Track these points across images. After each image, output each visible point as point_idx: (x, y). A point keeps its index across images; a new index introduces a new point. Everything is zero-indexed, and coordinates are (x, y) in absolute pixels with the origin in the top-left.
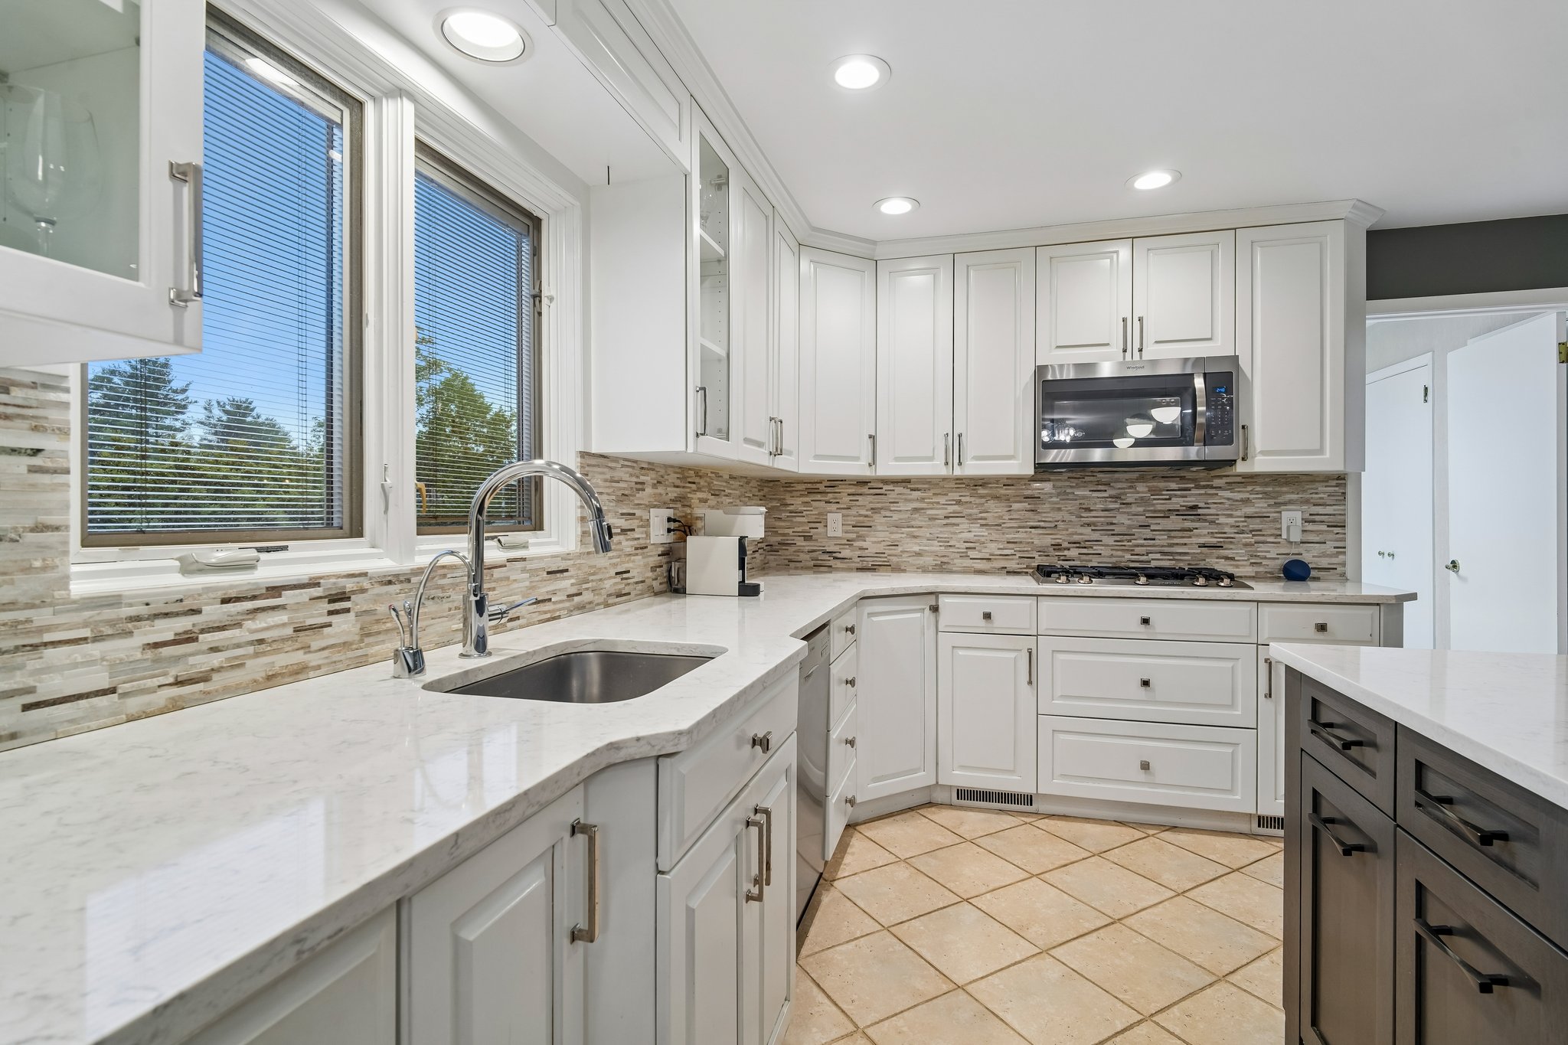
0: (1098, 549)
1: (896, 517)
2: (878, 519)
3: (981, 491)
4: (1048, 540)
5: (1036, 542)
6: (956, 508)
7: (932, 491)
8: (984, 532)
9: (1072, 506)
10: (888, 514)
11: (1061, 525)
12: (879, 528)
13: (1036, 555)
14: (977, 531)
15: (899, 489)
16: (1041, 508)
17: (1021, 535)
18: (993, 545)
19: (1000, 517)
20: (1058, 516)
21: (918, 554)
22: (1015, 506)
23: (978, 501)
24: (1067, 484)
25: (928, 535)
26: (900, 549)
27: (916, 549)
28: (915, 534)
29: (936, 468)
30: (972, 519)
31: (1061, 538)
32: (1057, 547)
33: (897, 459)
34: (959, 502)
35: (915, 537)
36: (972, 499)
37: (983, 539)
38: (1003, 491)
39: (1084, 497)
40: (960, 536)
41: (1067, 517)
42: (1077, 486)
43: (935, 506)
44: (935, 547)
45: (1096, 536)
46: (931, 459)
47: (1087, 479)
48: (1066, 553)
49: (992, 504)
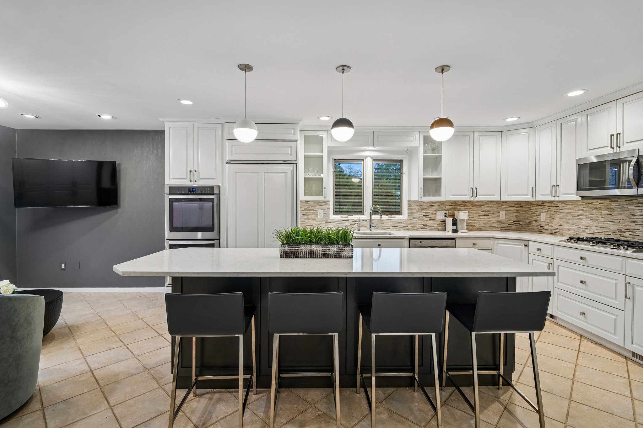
0: (637, 233)
1: (562, 215)
2: (556, 216)
3: (591, 206)
4: (616, 228)
5: (611, 228)
6: (582, 212)
7: (574, 206)
8: (591, 222)
9: (627, 213)
10: (559, 214)
11: (622, 221)
12: (557, 219)
13: (611, 233)
14: (589, 222)
15: (563, 205)
16: (613, 213)
17: (605, 225)
18: (595, 228)
19: (598, 217)
20: (621, 217)
21: (569, 230)
22: (604, 212)
23: (590, 210)
24: (625, 203)
25: (572, 223)
26: (563, 227)
27: (568, 227)
28: (568, 222)
30: (587, 217)
31: (622, 227)
32: (620, 231)
34: (583, 210)
35: (568, 223)
36: (587, 209)
37: (591, 225)
38: (599, 206)
39: (632, 209)
40: (583, 223)
41: (625, 218)
42: (629, 204)
43: (575, 211)
44: (574, 227)
45: (637, 227)
47: (634, 201)
48: (624, 234)
49: (594, 211)
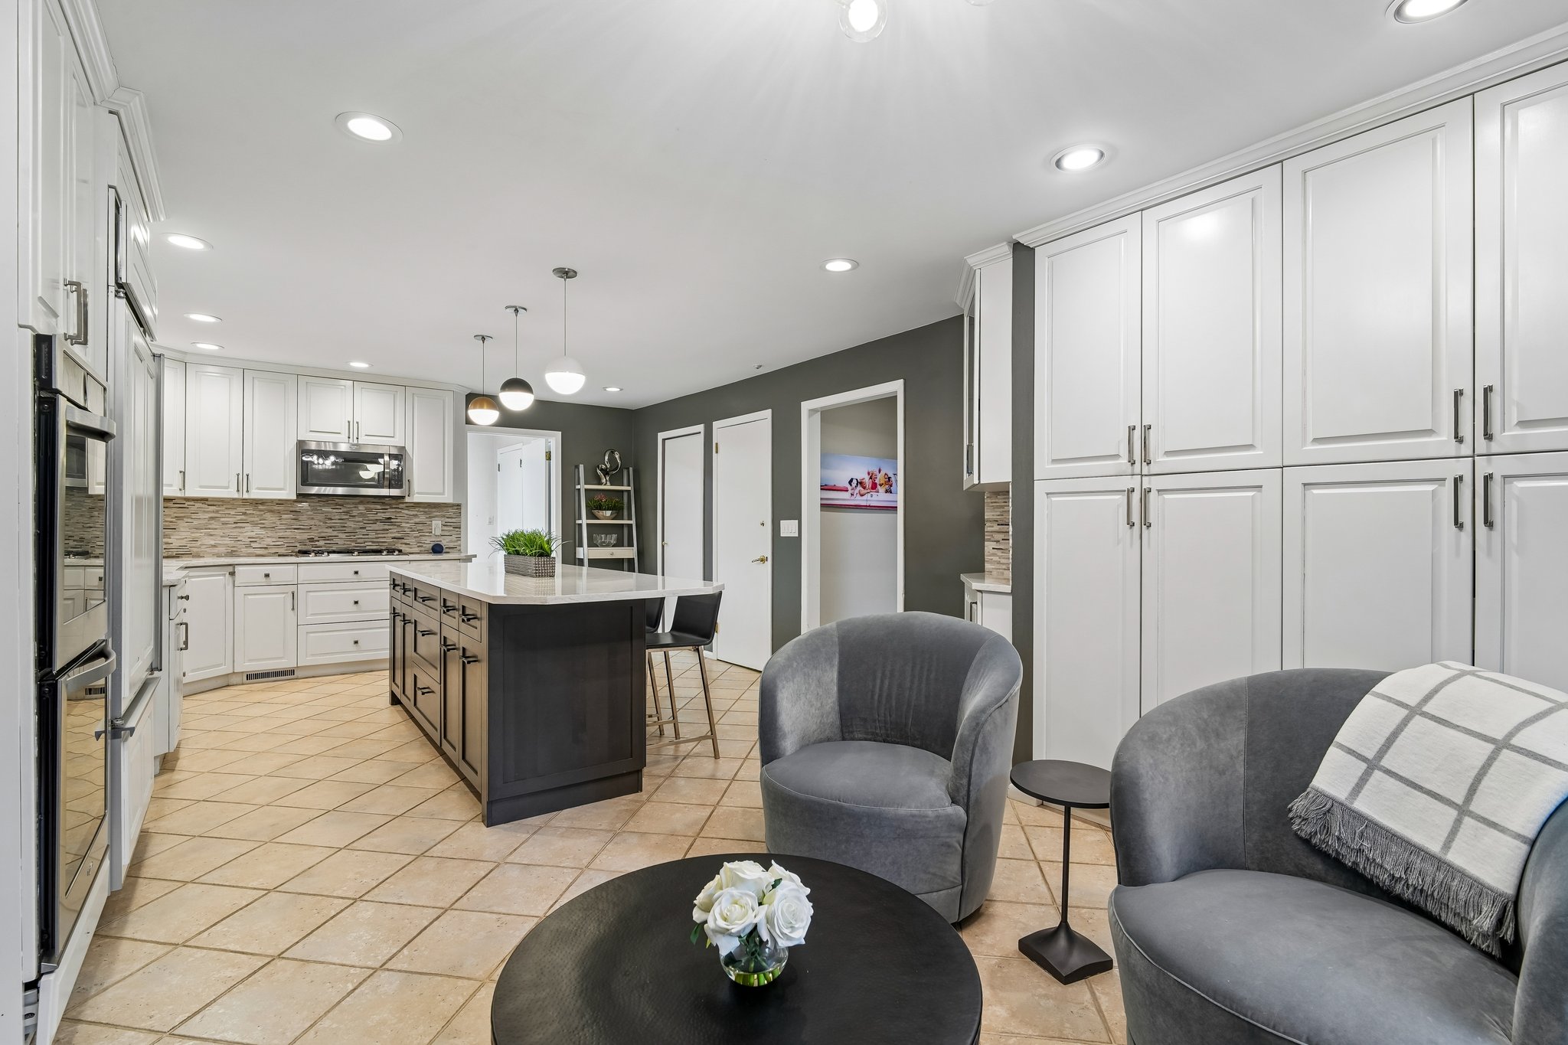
0: (336, 541)
1: (196, 522)
2: (182, 524)
3: (261, 507)
4: (306, 536)
5: (298, 537)
6: (243, 517)
7: (225, 506)
8: (263, 532)
9: (321, 517)
10: (189, 520)
11: (314, 528)
12: (182, 529)
13: (298, 545)
14: (257, 531)
15: (198, 505)
16: (301, 518)
17: (288, 533)
18: (269, 539)
19: (274, 523)
20: (312, 522)
21: (214, 546)
22: (284, 516)
23: (258, 513)
24: (317, 504)
25: (222, 534)
26: (199, 543)
27: (213, 543)
28: (211, 533)
29: (231, 493)
30: (255, 524)
31: (314, 534)
32: (311, 540)
33: (201, 487)
34: (244, 514)
35: (211, 535)
36: (254, 512)
37: (262, 536)
38: (276, 508)
39: (328, 512)
40: (245, 534)
41: (317, 523)
42: (324, 506)
43: (227, 515)
44: (227, 541)
45: (335, 533)
46: (227, 488)
47: (330, 502)
48: (317, 543)
49: (268, 515)
